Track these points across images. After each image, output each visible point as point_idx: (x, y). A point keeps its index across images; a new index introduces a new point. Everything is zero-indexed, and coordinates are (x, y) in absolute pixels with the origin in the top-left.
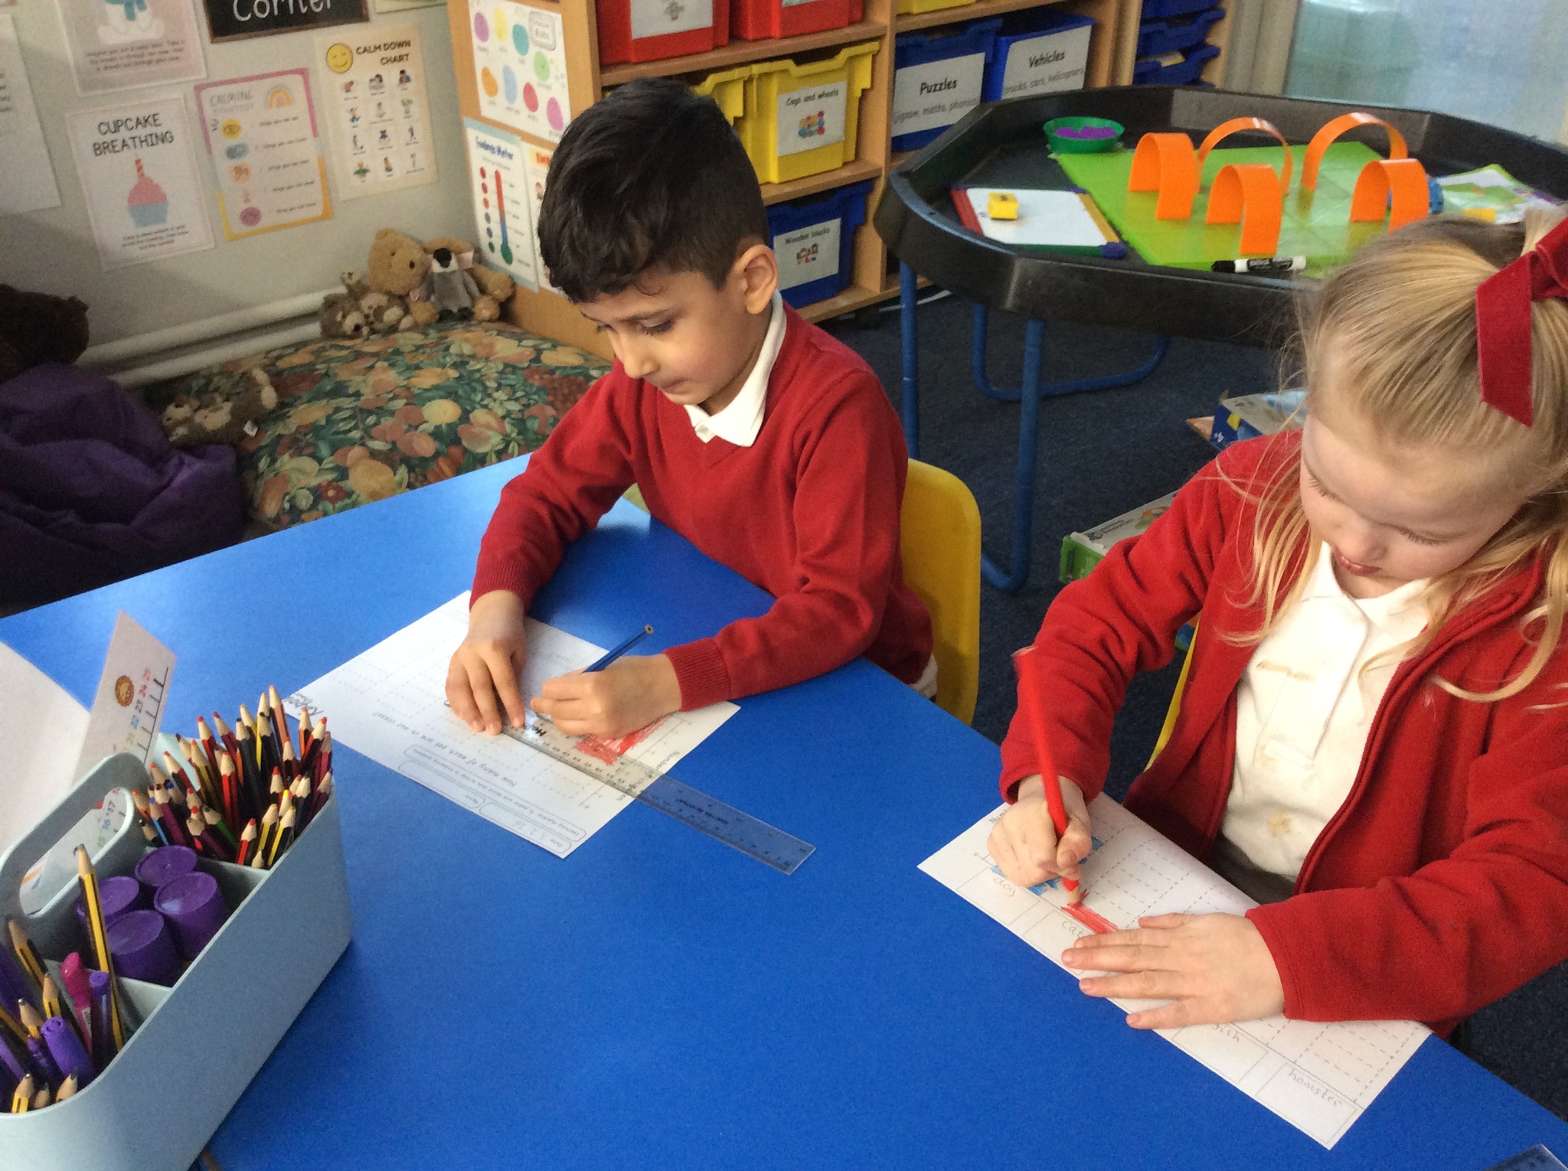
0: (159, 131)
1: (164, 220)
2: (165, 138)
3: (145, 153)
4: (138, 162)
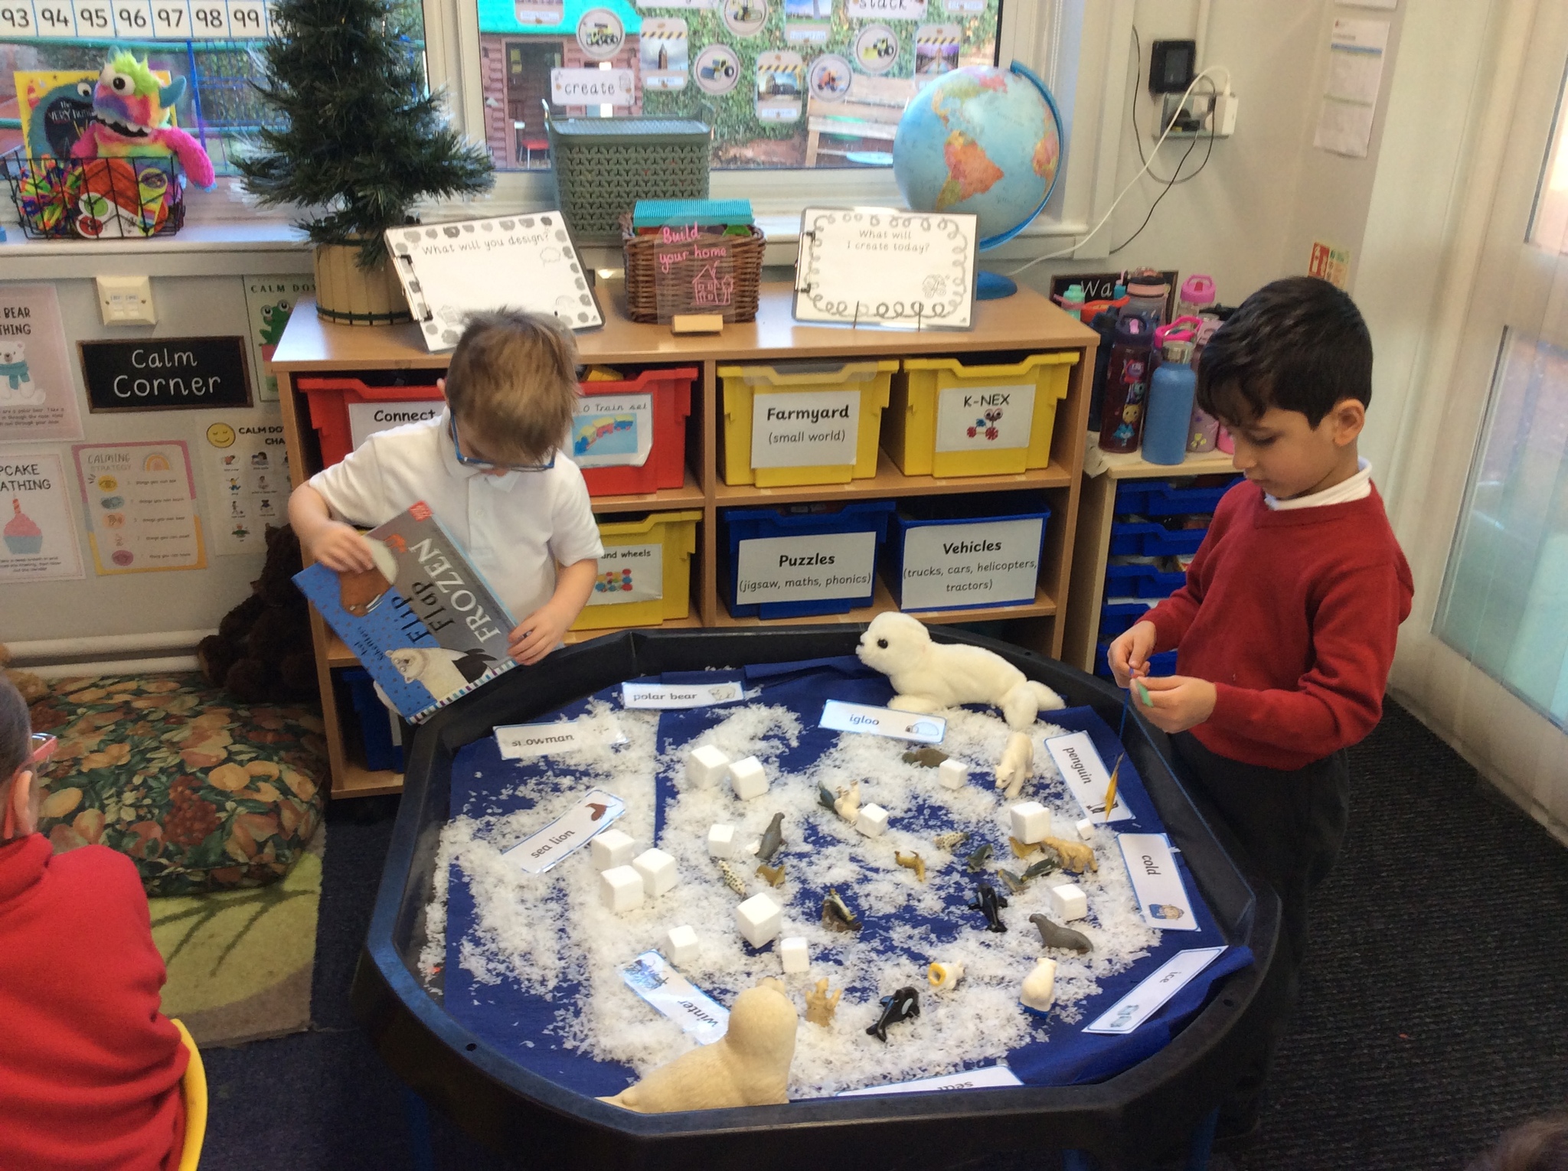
0: (36, 478)
1: (37, 551)
2: (43, 485)
3: (23, 496)
4: (15, 501)
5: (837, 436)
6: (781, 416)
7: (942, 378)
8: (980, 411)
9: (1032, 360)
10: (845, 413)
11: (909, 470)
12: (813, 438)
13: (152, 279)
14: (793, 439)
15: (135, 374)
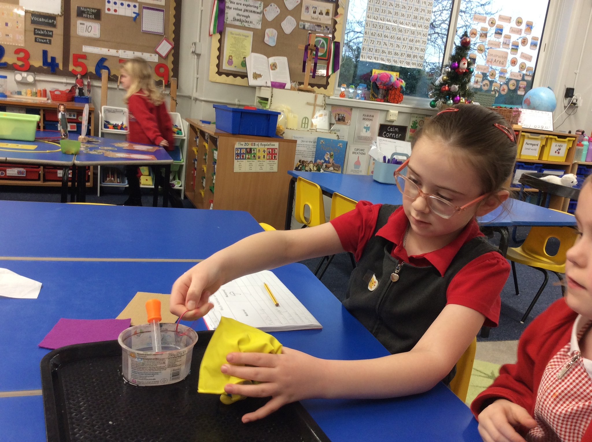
0: (364, 152)
1: (359, 169)
2: (364, 154)
3: (360, 156)
4: (358, 157)
5: (535, 150)
6: (528, 144)
7: (553, 140)
8: (557, 148)
9: (568, 139)
10: (537, 145)
11: (543, 159)
12: (532, 149)
13: (399, 112)
14: (529, 149)
15: (387, 132)
